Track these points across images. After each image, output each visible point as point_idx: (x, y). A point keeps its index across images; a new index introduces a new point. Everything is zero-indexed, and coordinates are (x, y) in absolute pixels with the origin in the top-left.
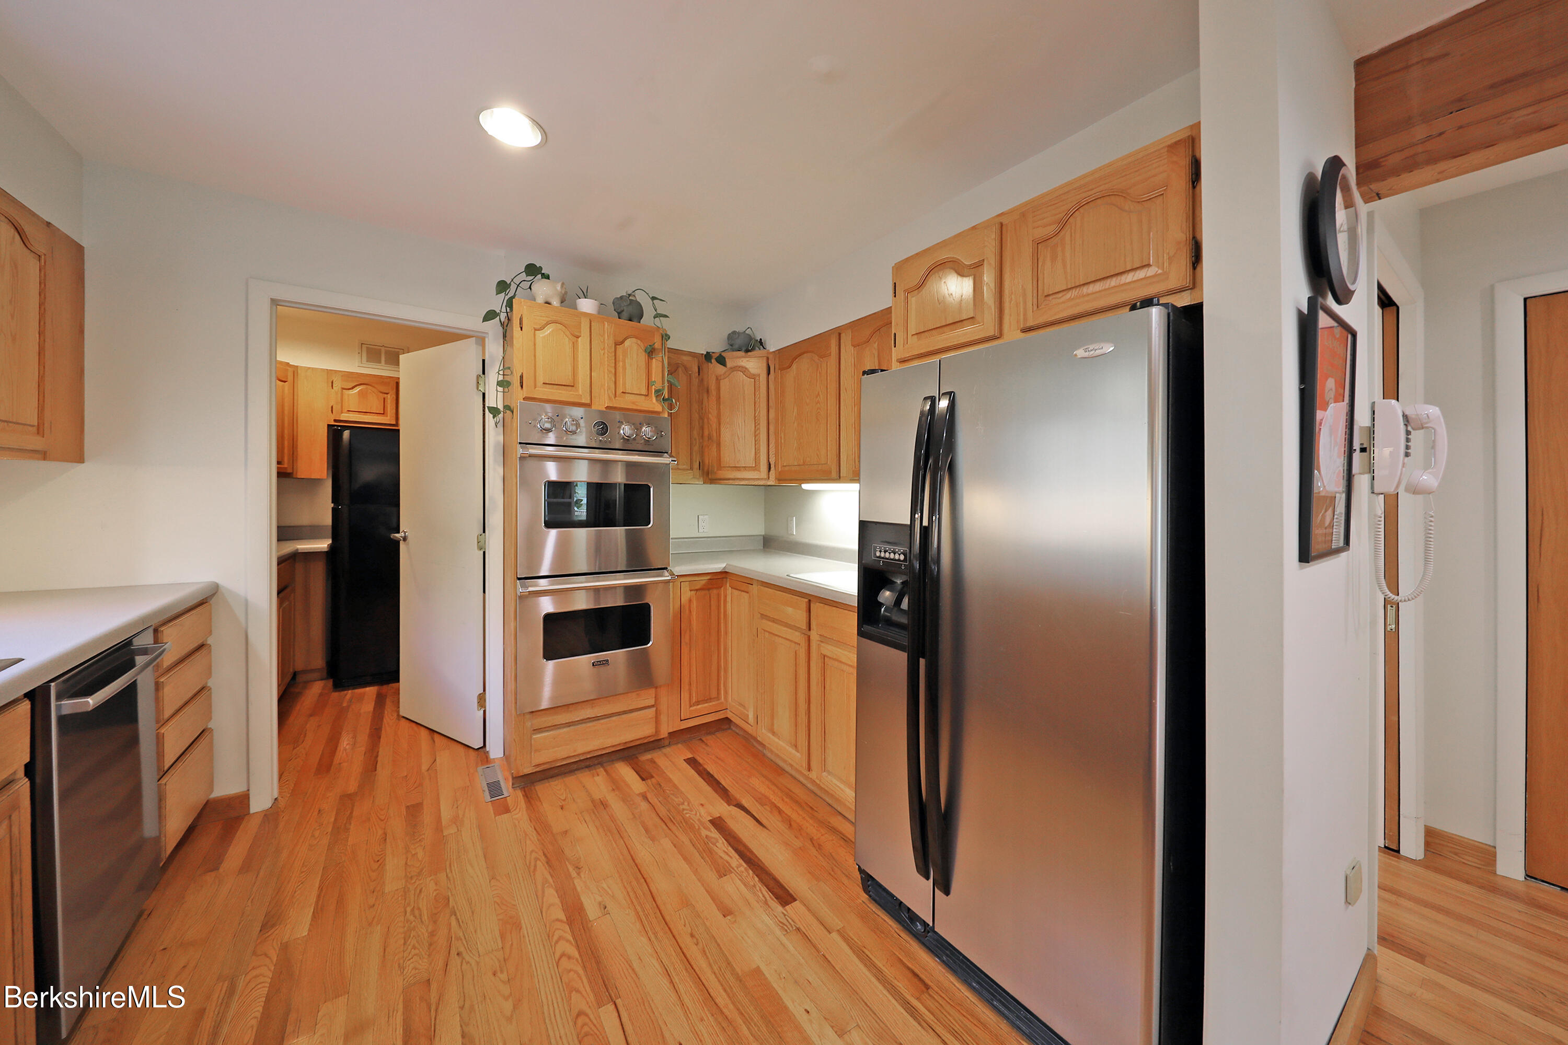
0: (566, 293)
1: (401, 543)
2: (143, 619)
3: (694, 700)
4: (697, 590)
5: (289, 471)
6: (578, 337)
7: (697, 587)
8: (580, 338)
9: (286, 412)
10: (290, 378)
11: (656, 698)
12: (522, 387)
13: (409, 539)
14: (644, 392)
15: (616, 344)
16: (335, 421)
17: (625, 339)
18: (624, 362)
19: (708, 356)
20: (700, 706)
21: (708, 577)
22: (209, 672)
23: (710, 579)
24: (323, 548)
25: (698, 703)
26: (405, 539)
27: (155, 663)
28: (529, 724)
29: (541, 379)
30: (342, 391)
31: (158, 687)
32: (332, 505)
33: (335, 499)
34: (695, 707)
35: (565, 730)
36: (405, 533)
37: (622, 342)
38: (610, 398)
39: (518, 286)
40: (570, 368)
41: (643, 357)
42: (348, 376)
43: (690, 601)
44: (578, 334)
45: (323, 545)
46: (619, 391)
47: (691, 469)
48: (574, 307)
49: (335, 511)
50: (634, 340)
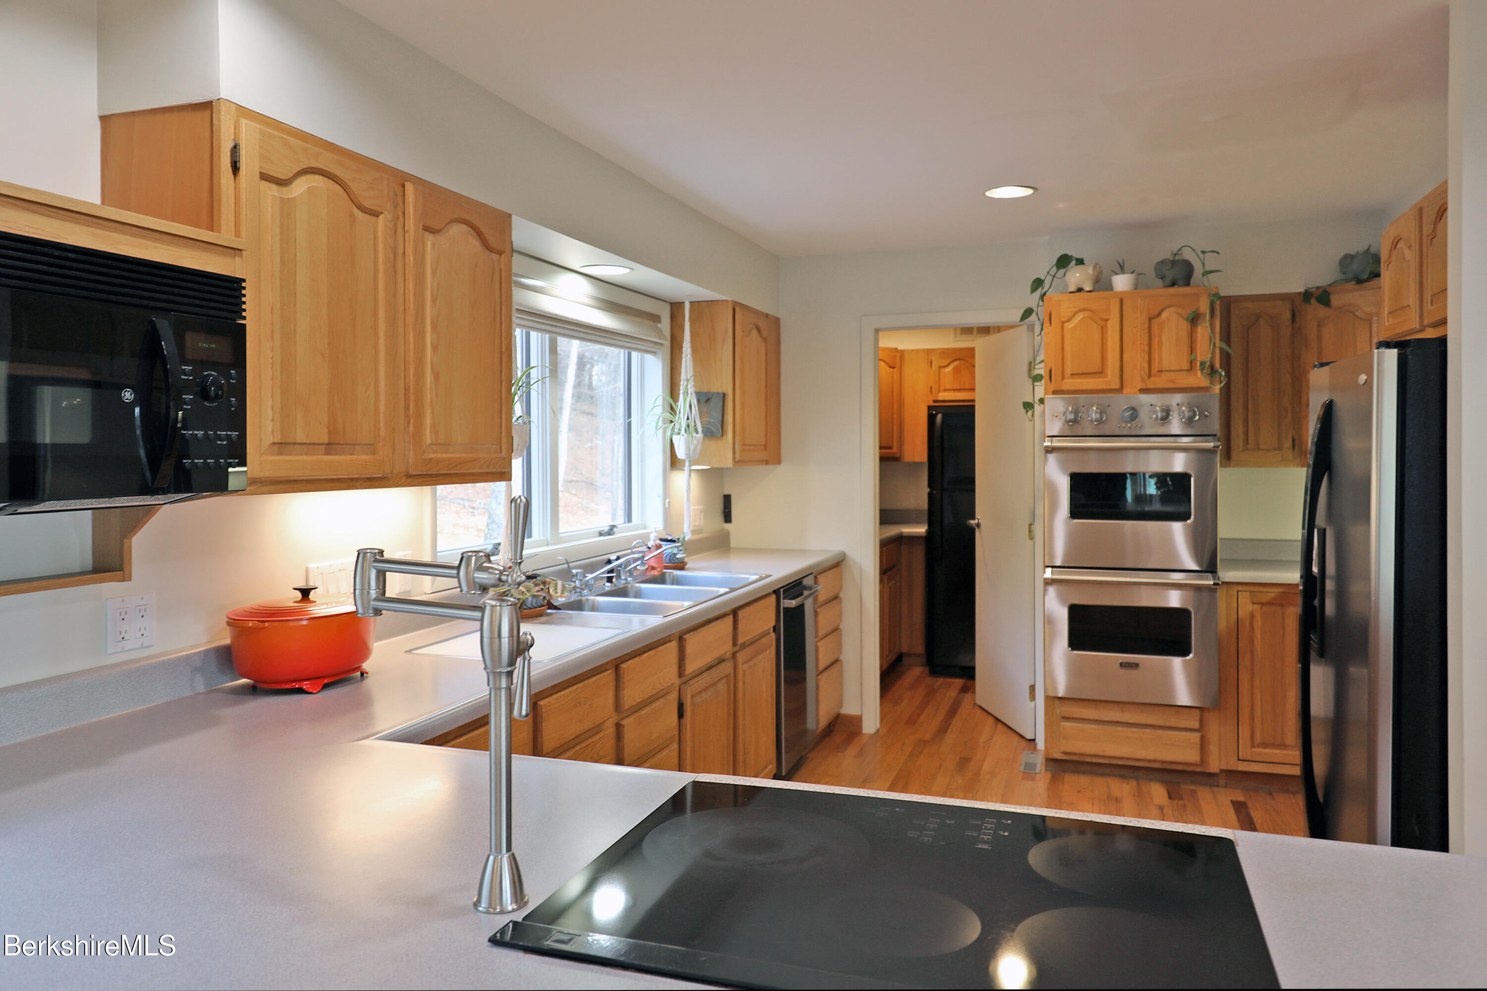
0: (1100, 273)
1: (977, 529)
2: (810, 567)
3: (1258, 740)
4: (1263, 604)
5: (898, 455)
6: (1107, 320)
7: (1264, 600)
8: (1109, 321)
9: (895, 398)
10: (898, 364)
11: (1201, 721)
12: (1051, 380)
13: (982, 526)
14: (1186, 366)
15: (1150, 319)
16: (934, 401)
17: (1162, 310)
18: (1160, 337)
19: (1307, 295)
20: (1267, 751)
21: (1280, 590)
22: (840, 616)
23: (1283, 592)
24: (922, 532)
25: (1265, 745)
26: (978, 525)
27: (815, 595)
28: (1058, 711)
29: (1068, 371)
30: (939, 370)
31: (816, 614)
32: (929, 490)
33: (930, 485)
34: (1259, 750)
35: (1093, 726)
36: (979, 519)
37: (1159, 314)
38: (1143, 380)
39: (1054, 277)
40: (1098, 355)
41: (1185, 326)
42: (945, 353)
43: (1252, 616)
44: (1106, 317)
45: (921, 530)
46: (1156, 368)
47: (1280, 448)
48: (1109, 287)
49: (930, 495)
50: (1172, 309)
